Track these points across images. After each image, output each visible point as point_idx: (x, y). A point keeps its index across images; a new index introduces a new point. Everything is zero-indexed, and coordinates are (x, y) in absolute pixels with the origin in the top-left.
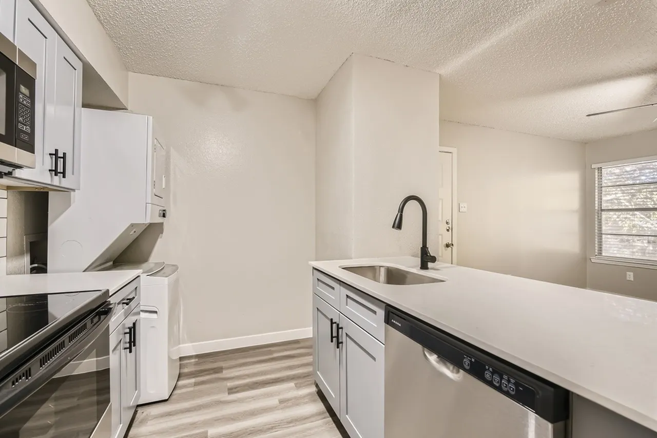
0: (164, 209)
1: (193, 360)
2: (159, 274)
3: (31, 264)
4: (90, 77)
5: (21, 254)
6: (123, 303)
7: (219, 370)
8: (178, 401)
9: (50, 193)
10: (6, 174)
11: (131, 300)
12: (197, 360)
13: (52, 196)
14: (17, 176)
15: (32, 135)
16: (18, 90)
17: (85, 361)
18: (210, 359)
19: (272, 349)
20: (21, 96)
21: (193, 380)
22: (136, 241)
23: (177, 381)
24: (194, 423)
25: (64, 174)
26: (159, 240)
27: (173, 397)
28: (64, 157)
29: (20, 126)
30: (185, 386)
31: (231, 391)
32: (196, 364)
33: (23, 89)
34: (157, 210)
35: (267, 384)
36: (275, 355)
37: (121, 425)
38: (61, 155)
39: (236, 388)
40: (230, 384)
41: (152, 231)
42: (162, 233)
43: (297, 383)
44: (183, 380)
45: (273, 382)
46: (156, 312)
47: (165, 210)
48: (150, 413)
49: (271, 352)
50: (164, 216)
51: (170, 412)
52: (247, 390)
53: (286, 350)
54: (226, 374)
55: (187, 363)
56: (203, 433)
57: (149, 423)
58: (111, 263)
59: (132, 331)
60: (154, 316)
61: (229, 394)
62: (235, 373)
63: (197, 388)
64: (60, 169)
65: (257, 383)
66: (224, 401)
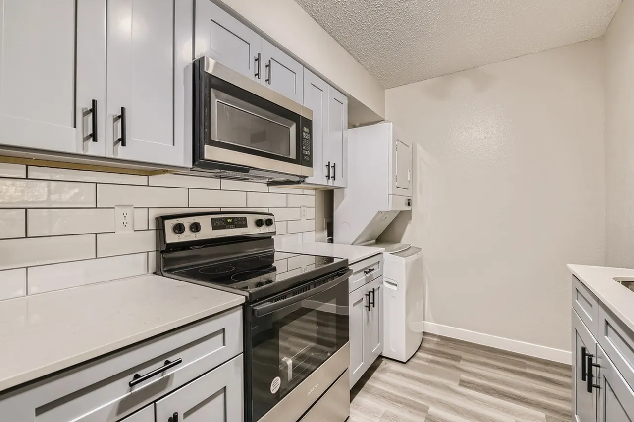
0: (409, 198)
1: (436, 340)
2: (400, 254)
3: (328, 237)
4: (354, 106)
5: (323, 229)
6: (365, 272)
7: (457, 358)
8: (414, 368)
9: (335, 190)
10: (302, 181)
11: (370, 270)
12: (439, 340)
13: (336, 192)
14: (307, 182)
15: (311, 156)
16: (303, 131)
17: (326, 304)
18: (451, 344)
19: (528, 362)
20: (304, 134)
21: (430, 357)
22: (391, 225)
23: (417, 351)
24: (420, 394)
25: (334, 177)
26: (408, 225)
27: (409, 363)
28: (334, 167)
29: (304, 152)
30: (422, 359)
31: (463, 383)
32: (438, 344)
33: (305, 129)
34: (404, 200)
35: (506, 396)
36: (528, 371)
37: (362, 363)
38: (332, 165)
39: (468, 383)
40: (464, 377)
41: (402, 217)
42: (411, 220)
43: (550, 417)
44: (422, 352)
45: (514, 399)
46: (396, 285)
47: (409, 200)
48: (391, 366)
49: (524, 366)
50: (409, 204)
51: (404, 374)
52: (479, 391)
53: (547, 371)
54: (462, 364)
55: (430, 340)
56: (424, 406)
57: (388, 374)
58: (375, 241)
59: (371, 294)
60: (395, 288)
61: (460, 385)
62: (473, 369)
63: (432, 365)
64: (332, 174)
65: (493, 389)
66: (452, 389)
